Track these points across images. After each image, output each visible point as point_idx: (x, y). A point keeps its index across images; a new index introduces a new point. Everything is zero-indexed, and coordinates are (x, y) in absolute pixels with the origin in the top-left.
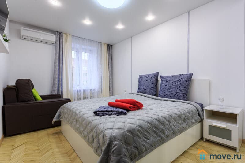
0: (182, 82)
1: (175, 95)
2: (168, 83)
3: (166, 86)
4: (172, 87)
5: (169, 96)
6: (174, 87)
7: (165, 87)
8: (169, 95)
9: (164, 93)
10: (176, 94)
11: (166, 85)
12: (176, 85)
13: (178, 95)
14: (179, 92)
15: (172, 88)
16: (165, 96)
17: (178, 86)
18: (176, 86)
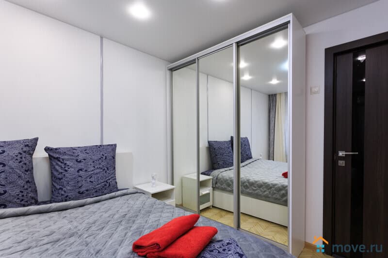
0: (109, 160)
1: (105, 187)
2: (82, 164)
3: (81, 172)
4: (95, 171)
5: (94, 191)
6: (98, 171)
7: (77, 174)
8: (92, 190)
9: (80, 187)
10: (105, 183)
11: (81, 170)
12: (101, 166)
13: (109, 185)
14: (109, 180)
15: (97, 174)
16: (81, 195)
17: (106, 168)
18: (101, 169)
